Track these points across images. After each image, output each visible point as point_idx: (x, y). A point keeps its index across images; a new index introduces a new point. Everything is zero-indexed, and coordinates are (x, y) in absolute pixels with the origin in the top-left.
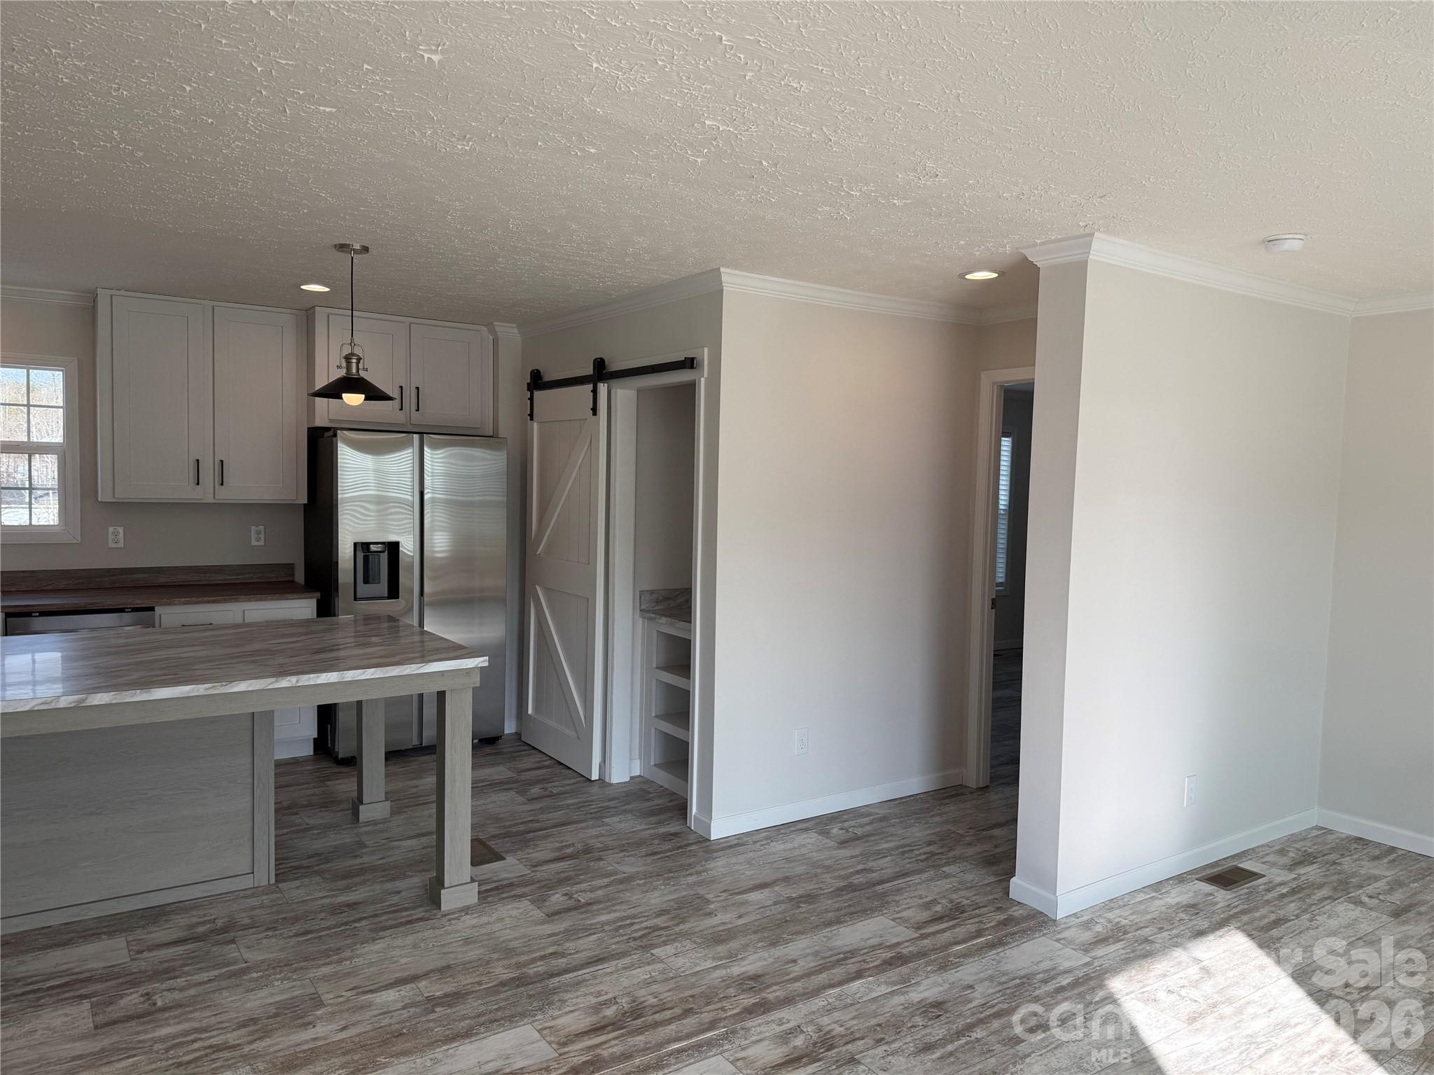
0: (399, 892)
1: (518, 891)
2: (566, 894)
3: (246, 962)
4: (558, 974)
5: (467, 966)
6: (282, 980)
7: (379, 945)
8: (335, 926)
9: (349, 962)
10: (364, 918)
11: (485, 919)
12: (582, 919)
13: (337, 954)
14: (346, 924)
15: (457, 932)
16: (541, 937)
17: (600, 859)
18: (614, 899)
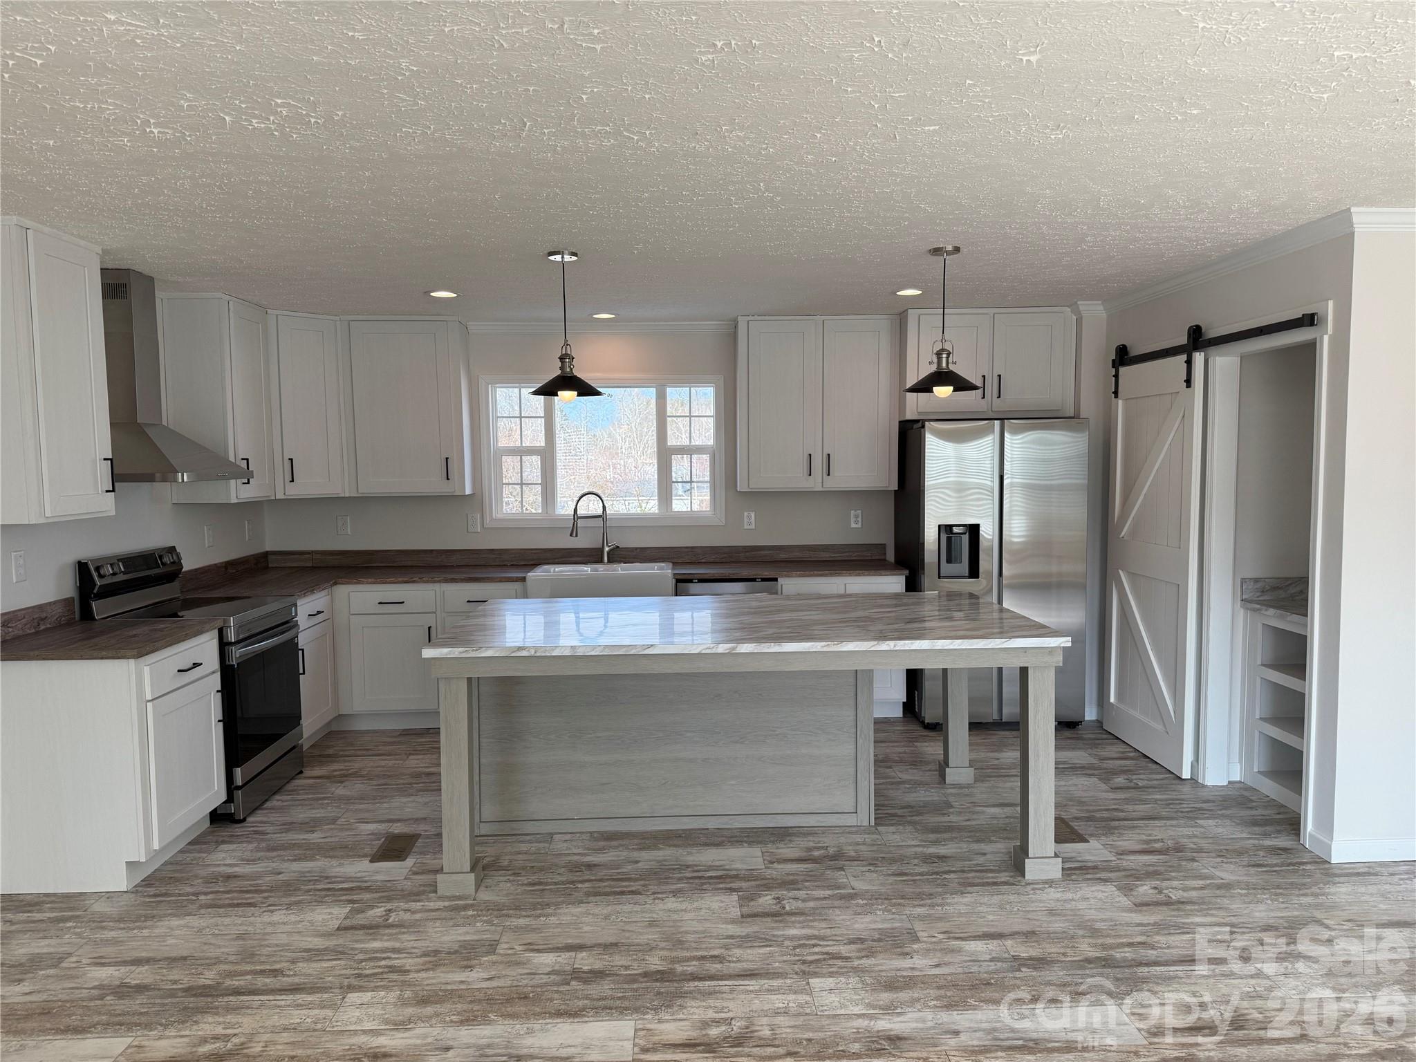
0: (985, 854)
1: (1103, 875)
2: (1155, 888)
3: (853, 889)
4: (1148, 965)
5: (1052, 935)
6: (884, 910)
7: (967, 899)
8: (927, 874)
9: (940, 908)
10: (953, 872)
11: (1069, 895)
12: (1174, 916)
13: (930, 899)
14: (937, 873)
15: (1041, 901)
16: (1128, 925)
17: (1193, 860)
18: (1210, 903)
